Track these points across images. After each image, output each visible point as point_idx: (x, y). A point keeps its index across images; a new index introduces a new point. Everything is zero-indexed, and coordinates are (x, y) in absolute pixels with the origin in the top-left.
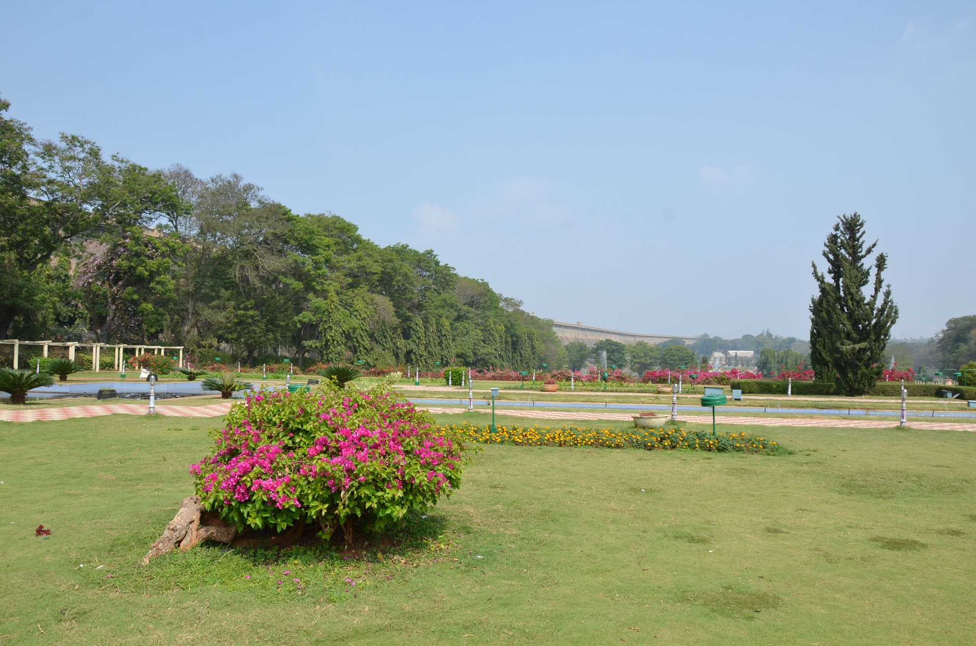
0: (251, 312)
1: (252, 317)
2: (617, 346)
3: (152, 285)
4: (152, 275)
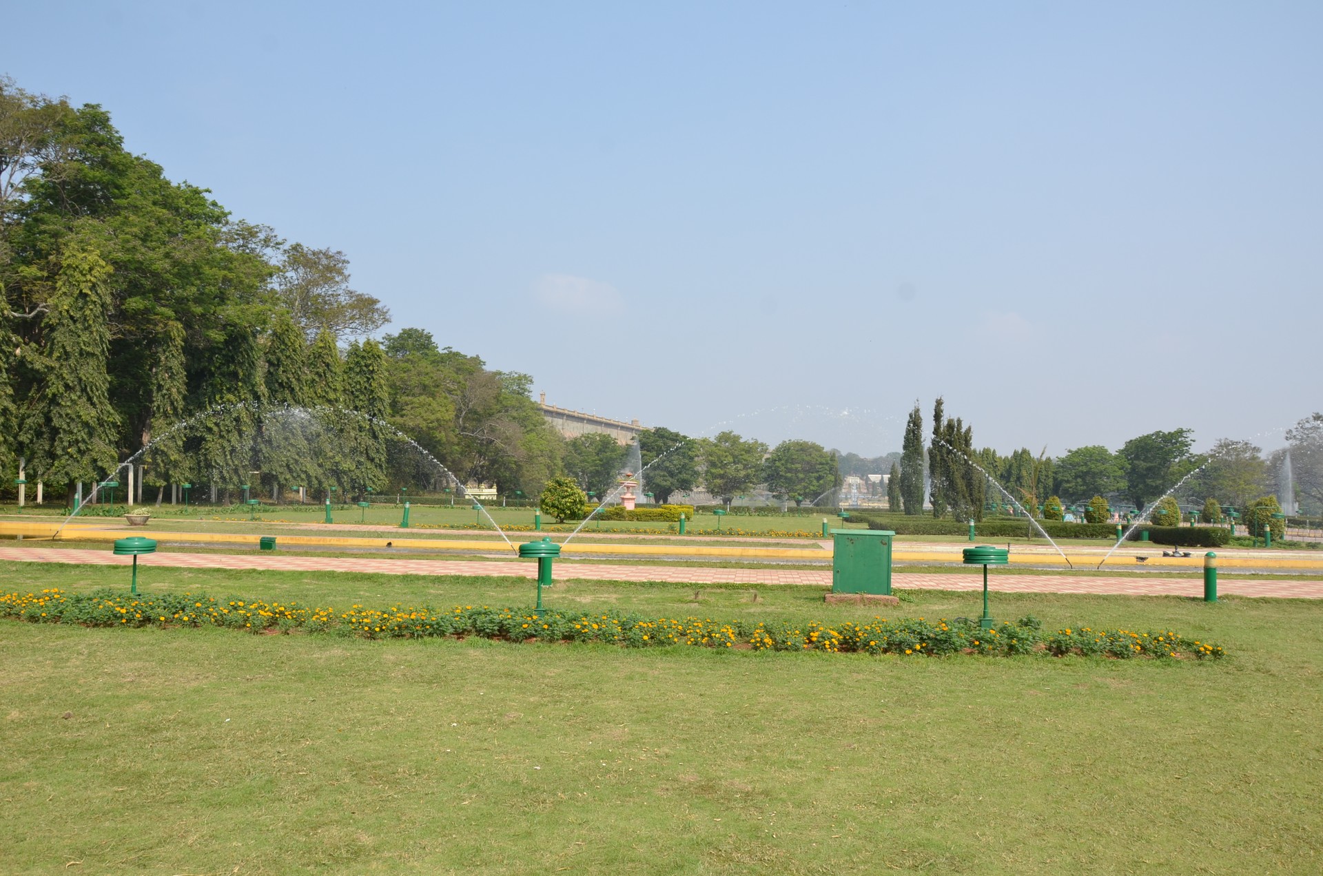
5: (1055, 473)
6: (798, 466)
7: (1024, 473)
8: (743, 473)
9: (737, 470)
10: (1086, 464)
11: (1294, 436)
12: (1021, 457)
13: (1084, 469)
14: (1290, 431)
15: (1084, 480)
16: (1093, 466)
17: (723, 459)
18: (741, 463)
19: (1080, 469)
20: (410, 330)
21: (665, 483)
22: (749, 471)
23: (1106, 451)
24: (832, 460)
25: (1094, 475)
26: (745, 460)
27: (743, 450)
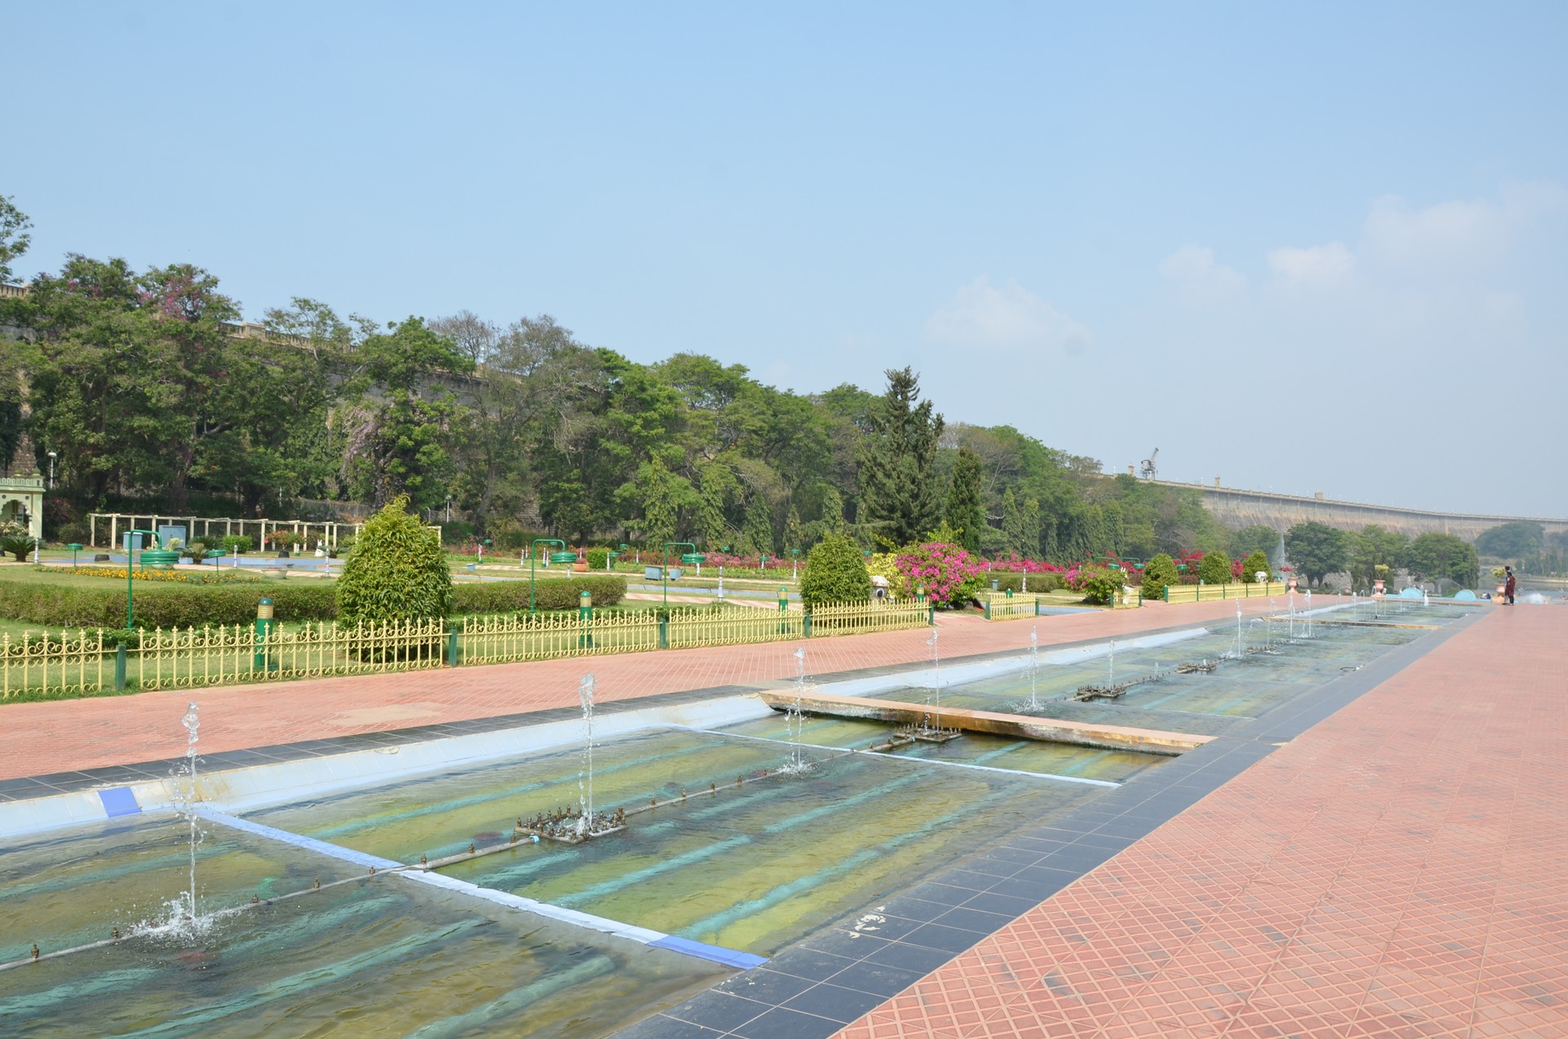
0: (575, 485)
1: (576, 491)
2: (1327, 534)
3: (418, 456)
4: (419, 444)
6: (1433, 554)
20: (1123, 475)
21: (1314, 567)
27: (1385, 540)
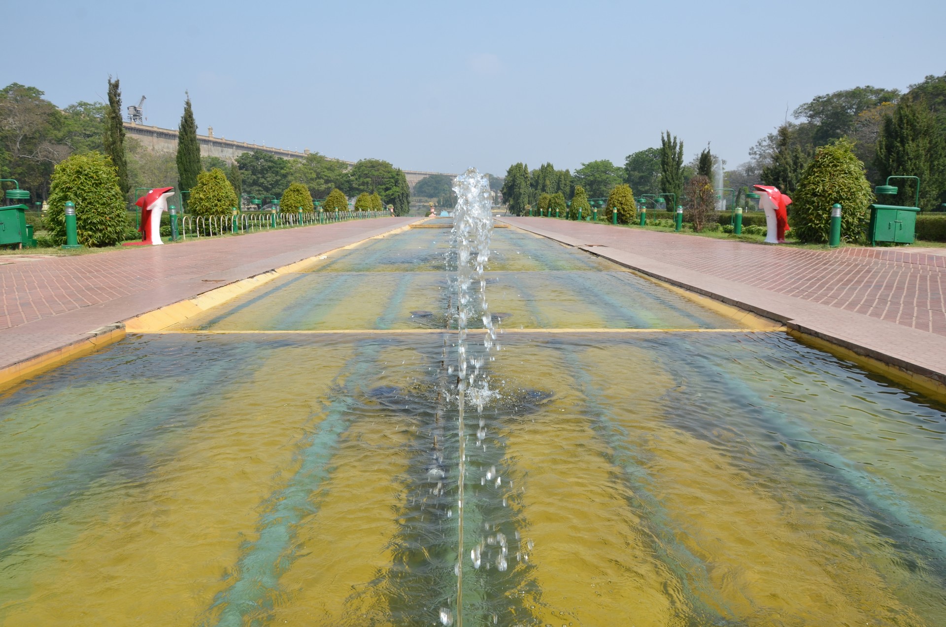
5: (572, 182)
6: (369, 180)
7: (548, 182)
8: (324, 187)
9: (319, 185)
10: (593, 175)
11: (755, 152)
12: (546, 170)
13: (592, 178)
14: (753, 148)
15: (591, 187)
16: (598, 176)
17: (307, 175)
18: (323, 179)
19: (589, 178)
22: (329, 185)
23: (611, 164)
24: (397, 175)
25: (599, 183)
26: (325, 176)
27: (326, 168)
